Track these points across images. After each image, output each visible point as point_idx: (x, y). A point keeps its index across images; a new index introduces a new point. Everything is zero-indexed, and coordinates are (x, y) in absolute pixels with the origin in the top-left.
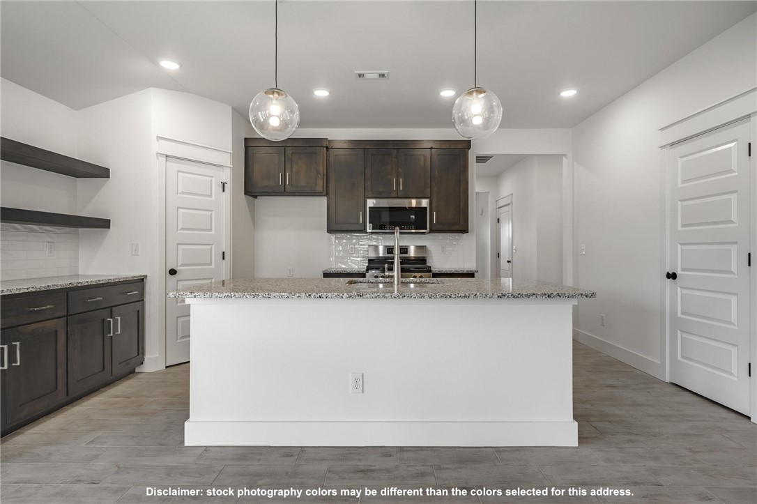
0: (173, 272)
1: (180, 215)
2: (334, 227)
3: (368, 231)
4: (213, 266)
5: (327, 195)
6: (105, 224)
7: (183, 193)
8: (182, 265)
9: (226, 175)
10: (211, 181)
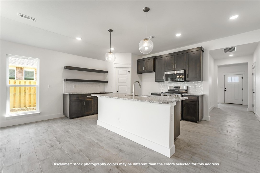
0: (117, 92)
1: (119, 79)
2: (157, 81)
3: (165, 81)
4: (127, 91)
5: (155, 71)
6: (107, 82)
7: (120, 75)
8: (120, 90)
9: (130, 70)
10: (126, 71)
